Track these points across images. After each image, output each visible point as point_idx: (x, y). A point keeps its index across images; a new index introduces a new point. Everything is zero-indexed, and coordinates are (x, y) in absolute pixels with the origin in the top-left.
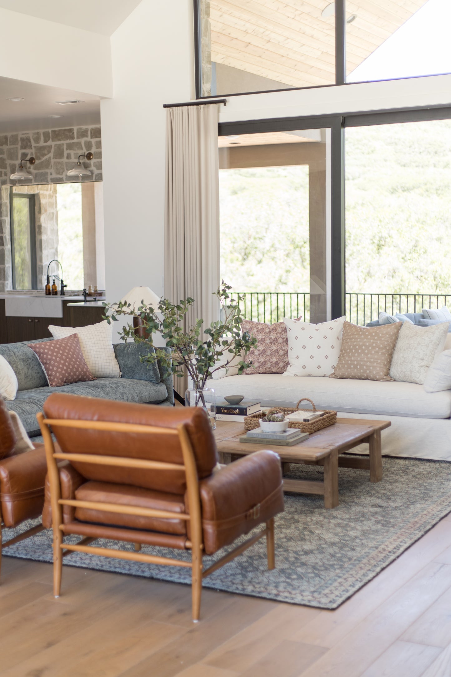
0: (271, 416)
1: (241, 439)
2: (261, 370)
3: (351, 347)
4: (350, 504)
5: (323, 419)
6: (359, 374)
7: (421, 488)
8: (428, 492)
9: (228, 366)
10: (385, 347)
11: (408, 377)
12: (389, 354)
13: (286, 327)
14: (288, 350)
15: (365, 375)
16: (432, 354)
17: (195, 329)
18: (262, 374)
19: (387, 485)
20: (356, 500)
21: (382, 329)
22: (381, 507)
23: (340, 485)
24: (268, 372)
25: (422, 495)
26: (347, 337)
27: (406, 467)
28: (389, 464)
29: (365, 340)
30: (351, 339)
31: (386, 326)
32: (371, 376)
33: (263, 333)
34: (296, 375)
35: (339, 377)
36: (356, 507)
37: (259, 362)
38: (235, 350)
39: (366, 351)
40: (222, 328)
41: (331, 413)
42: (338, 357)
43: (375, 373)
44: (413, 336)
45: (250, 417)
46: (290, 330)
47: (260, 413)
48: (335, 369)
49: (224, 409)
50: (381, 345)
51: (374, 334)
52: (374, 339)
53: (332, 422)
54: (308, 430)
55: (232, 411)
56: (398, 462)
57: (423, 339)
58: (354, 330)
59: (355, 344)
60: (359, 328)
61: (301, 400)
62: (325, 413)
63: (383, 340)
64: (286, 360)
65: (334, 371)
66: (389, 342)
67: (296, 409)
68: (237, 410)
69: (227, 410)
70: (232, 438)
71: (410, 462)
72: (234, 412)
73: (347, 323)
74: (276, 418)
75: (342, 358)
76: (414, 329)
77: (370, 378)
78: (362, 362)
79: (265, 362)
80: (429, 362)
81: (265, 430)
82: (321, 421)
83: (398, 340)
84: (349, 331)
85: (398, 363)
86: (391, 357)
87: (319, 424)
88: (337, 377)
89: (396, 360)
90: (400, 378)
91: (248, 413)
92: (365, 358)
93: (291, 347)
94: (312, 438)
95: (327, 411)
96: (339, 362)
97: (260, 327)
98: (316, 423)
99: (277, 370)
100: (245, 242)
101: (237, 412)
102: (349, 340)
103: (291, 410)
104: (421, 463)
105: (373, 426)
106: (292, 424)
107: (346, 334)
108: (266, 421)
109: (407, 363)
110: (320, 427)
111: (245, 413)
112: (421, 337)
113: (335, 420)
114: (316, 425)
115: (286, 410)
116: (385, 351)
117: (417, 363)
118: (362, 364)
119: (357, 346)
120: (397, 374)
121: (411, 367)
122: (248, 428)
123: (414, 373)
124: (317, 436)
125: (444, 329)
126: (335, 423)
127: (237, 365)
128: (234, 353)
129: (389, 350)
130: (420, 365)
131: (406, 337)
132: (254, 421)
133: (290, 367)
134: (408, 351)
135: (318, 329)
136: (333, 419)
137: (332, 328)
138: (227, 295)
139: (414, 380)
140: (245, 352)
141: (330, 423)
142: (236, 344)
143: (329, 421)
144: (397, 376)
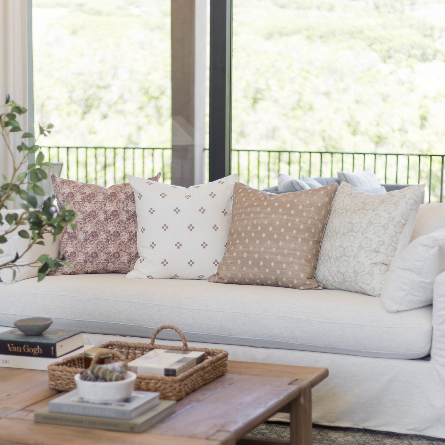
0: (100, 369)
1: (37, 416)
2: (89, 267)
3: (249, 228)
5: (203, 369)
6: (262, 277)
9: (17, 263)
10: (308, 229)
11: (350, 282)
12: (315, 241)
13: (133, 193)
14: (136, 233)
15: (273, 278)
16: (392, 241)
18: (90, 273)
21: (303, 196)
24: (101, 271)
26: (241, 211)
28: (321, 441)
29: (273, 216)
30: (248, 214)
31: (310, 192)
32: (284, 279)
33: (93, 202)
34: (150, 278)
35: (226, 281)
37: (85, 254)
38: (33, 233)
39: (275, 236)
40: (6, 189)
41: (218, 353)
42: (225, 246)
43: (290, 275)
44: (359, 210)
45: (59, 363)
46: (140, 196)
47: (81, 355)
48: (218, 267)
49: (14, 346)
50: (300, 225)
51: (288, 205)
52: (289, 215)
53: (218, 373)
54: (175, 392)
55: (28, 349)
56: (334, 438)
57: (377, 214)
58: (253, 199)
59: (255, 223)
60: (261, 195)
61: (160, 329)
62: (206, 354)
63: (304, 215)
64: (134, 249)
65: (218, 269)
66: (315, 219)
67: (151, 346)
68: (38, 346)
69: (18, 346)
70: (17, 411)
71: (356, 437)
72: (31, 350)
73: (242, 184)
74: (108, 372)
75: (232, 248)
76: (359, 197)
77: (281, 283)
78: (268, 255)
79: (96, 253)
80: (389, 256)
81: (86, 398)
82: (200, 372)
83: (331, 215)
84: (244, 199)
85: (331, 257)
86: (318, 246)
87: (196, 379)
88: (223, 281)
89: (328, 252)
90: (335, 283)
91: (58, 354)
92: (274, 249)
93: (143, 228)
94: (182, 410)
95: (209, 350)
96: (227, 254)
97: (87, 191)
98: (189, 378)
99: (118, 267)
100: (86, 92)
101: (37, 352)
102: (245, 215)
103: (141, 347)
104: (375, 439)
105: (297, 380)
106: (143, 383)
107: (239, 206)
108: (89, 378)
109: (349, 257)
110: (196, 384)
111: (53, 354)
112: (373, 211)
113: (225, 368)
114: (190, 381)
115: (132, 347)
116: (308, 236)
117: (366, 257)
118: (267, 258)
119: (260, 227)
120: (329, 277)
121: (355, 265)
122: (56, 386)
123: (361, 276)
124: (191, 405)
125: (415, 197)
126: (225, 374)
127: (35, 262)
128: (30, 239)
129: (314, 233)
130: (372, 262)
131: (346, 211)
132: (65, 375)
133: (141, 262)
134: (350, 235)
135: (190, 196)
136: (222, 366)
137: (215, 195)
138: (16, 125)
139: (360, 287)
140: (53, 236)
141: (215, 374)
142: (32, 220)
143: (212, 370)
144: (328, 280)
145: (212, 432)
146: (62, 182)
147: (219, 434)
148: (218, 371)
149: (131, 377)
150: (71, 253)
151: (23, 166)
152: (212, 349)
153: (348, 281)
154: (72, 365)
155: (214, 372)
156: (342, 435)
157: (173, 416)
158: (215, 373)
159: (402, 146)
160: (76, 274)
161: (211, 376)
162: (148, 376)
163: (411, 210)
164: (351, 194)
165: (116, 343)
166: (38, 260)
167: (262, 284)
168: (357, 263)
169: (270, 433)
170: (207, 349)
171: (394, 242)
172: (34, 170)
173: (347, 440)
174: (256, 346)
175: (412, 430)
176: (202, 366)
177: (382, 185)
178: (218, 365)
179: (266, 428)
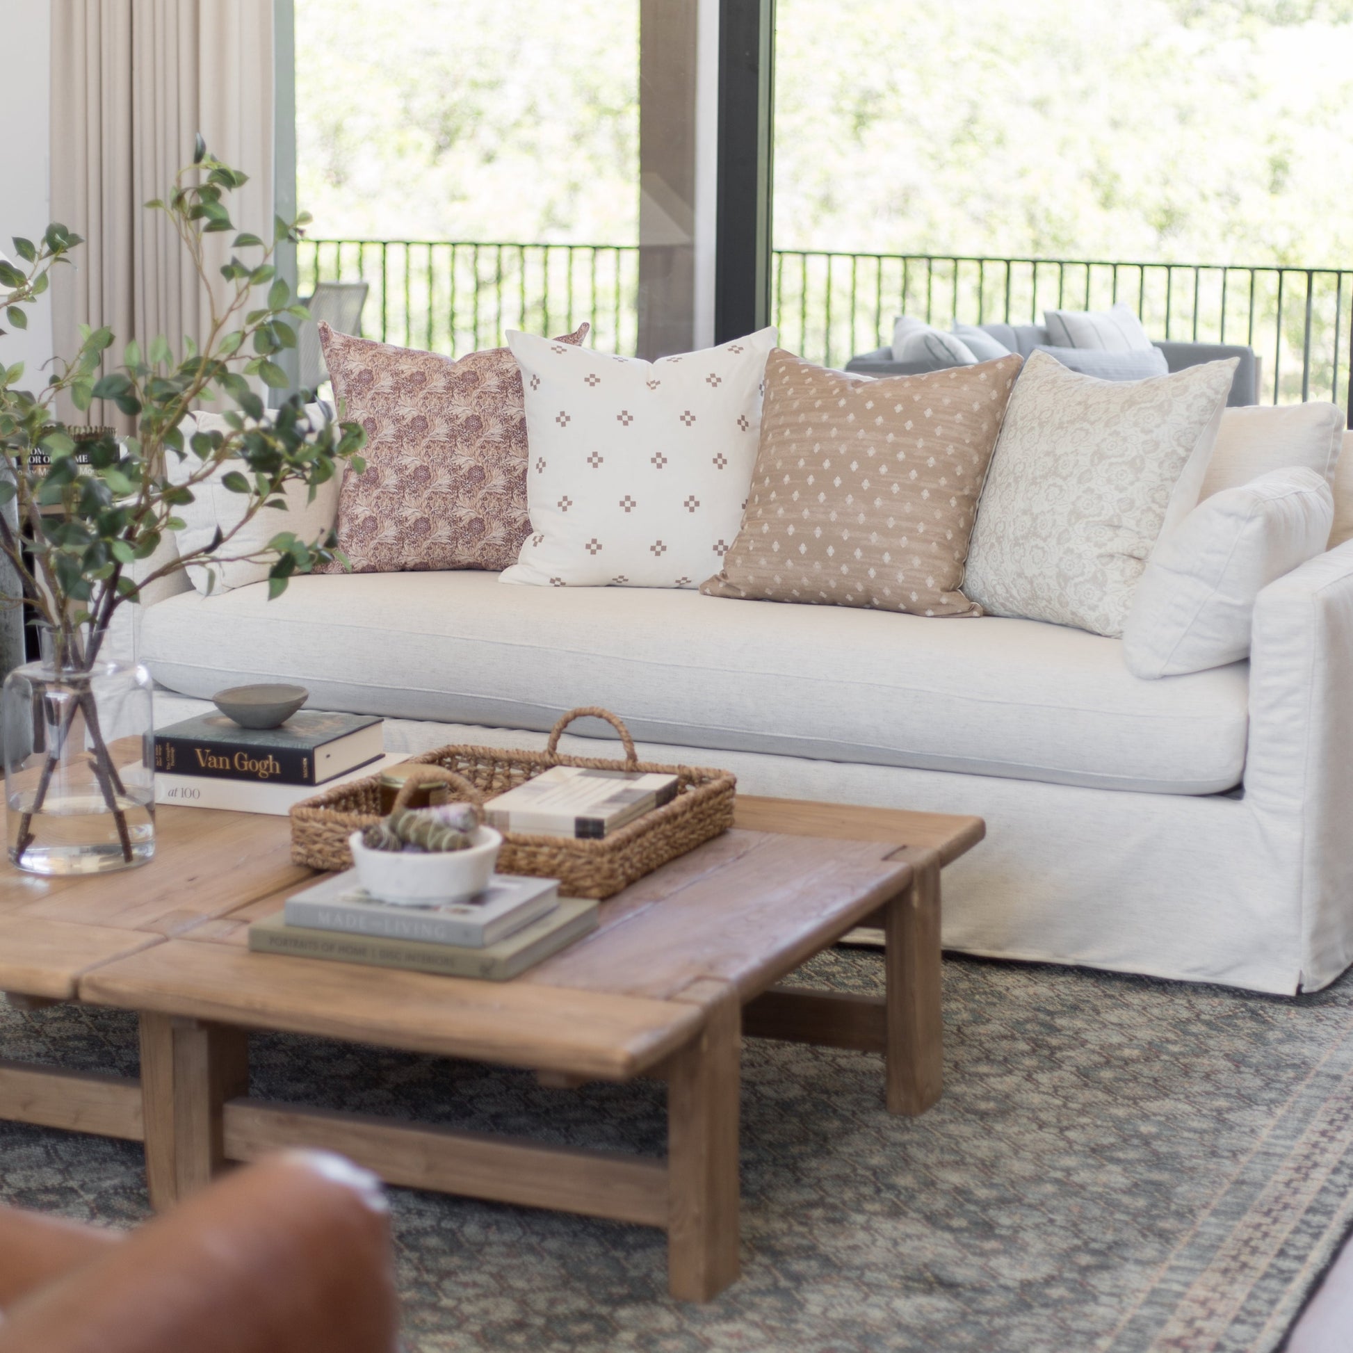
0: (411, 819)
1: (255, 934)
2: (410, 556)
3: (802, 463)
4: (798, 1266)
5: (670, 818)
6: (833, 584)
7: (1132, 1155)
8: (1164, 1177)
9: (218, 553)
10: (946, 468)
11: (1049, 601)
12: (964, 497)
13: (518, 373)
14: (525, 471)
15: (860, 587)
16: (1154, 501)
17: (74, 371)
18: (412, 570)
19: (967, 1130)
20: (829, 1243)
21: (936, 385)
22: (950, 1286)
23: (748, 1133)
24: (439, 565)
25: (1141, 1203)
26: (782, 420)
27: (1041, 1016)
28: (969, 996)
29: (861, 434)
30: (801, 427)
31: (953, 375)
32: (887, 592)
33: (421, 394)
34: (557, 583)
35: (743, 594)
36: (829, 1289)
37: (400, 522)
38: (258, 479)
39: (866, 484)
40: (192, 372)
41: (711, 779)
42: (744, 506)
43: (900, 581)
44: (1072, 422)
45: (319, 800)
46: (535, 382)
47: (373, 781)
48: (726, 559)
49: (211, 754)
50: (928, 458)
51: (899, 408)
52: (902, 432)
53: (711, 827)
54: (598, 878)
55: (246, 763)
56: (1001, 989)
57: (1116, 433)
58: (813, 391)
59: (816, 451)
60: (833, 383)
61: (570, 716)
62: (683, 781)
63: (938, 434)
64: (519, 512)
65: (725, 564)
66: (964, 443)
67: (547, 758)
68: (271, 757)
69: (222, 756)
70: (211, 919)
71: (1057, 987)
72: (254, 766)
73: (788, 354)
74: (431, 829)
75: (760, 512)
76: (1073, 390)
77: (878, 599)
78: (846, 531)
79: (427, 521)
80: (1145, 537)
81: (376, 892)
82: (663, 827)
83: (1004, 434)
84: (791, 392)
85: (1002, 537)
86: (972, 510)
87: (652, 844)
88: (736, 594)
89: (996, 525)
90: (1011, 603)
91: (319, 776)
92: (862, 515)
93: (540, 459)
94: (614, 924)
95: (690, 771)
96: (746, 527)
97: (406, 367)
98: (635, 842)
99: (481, 555)
100: (443, 97)
101: (268, 769)
102: (792, 432)
103: (522, 759)
104: (1103, 992)
105: (904, 847)
106: (520, 855)
107: (777, 407)
108: (382, 844)
109: (1045, 540)
110: (654, 856)
111: (306, 775)
112: (1107, 425)
113: (728, 816)
114: (636, 850)
115: (501, 760)
116: (946, 486)
117: (1088, 539)
118: (845, 538)
119: (827, 461)
120: (998, 587)
121: (1061, 559)
122: (308, 857)
123: (1076, 585)
124: (639, 911)
125: (1210, 393)
126: (729, 829)
127: (262, 552)
128: (251, 494)
129: (962, 478)
130: (1102, 551)
131: (1041, 425)
132: (331, 831)
133: (535, 545)
134: (1050, 485)
135: (659, 383)
136: (721, 810)
137: (719, 380)
138: (220, 215)
139: (1073, 613)
140: (307, 487)
141: (703, 832)
142: (250, 453)
143: (696, 821)
144: (996, 593)
145: (683, 980)
146: (346, 346)
147: (699, 986)
148: (710, 824)
149: (488, 839)
150: (366, 519)
151: (233, 315)
152: (696, 769)
153: (1043, 599)
154: (351, 805)
155: (699, 827)
156: (1024, 981)
157: (591, 937)
158: (701, 829)
159: (1224, 235)
160: (377, 572)
161: (692, 836)
162: (532, 838)
163: (1202, 424)
164: (1054, 381)
165: (461, 750)
166: (269, 547)
167: (833, 602)
168: (1065, 553)
169: (844, 973)
170: (684, 767)
171: (1157, 503)
172: (262, 325)
173: (1035, 994)
174: (814, 756)
175: (1195, 970)
176: (669, 813)
177: (1155, 344)
178: (711, 808)
179: (836, 960)
